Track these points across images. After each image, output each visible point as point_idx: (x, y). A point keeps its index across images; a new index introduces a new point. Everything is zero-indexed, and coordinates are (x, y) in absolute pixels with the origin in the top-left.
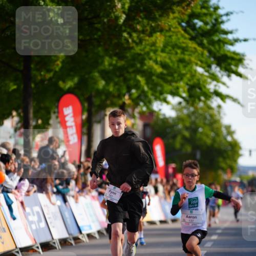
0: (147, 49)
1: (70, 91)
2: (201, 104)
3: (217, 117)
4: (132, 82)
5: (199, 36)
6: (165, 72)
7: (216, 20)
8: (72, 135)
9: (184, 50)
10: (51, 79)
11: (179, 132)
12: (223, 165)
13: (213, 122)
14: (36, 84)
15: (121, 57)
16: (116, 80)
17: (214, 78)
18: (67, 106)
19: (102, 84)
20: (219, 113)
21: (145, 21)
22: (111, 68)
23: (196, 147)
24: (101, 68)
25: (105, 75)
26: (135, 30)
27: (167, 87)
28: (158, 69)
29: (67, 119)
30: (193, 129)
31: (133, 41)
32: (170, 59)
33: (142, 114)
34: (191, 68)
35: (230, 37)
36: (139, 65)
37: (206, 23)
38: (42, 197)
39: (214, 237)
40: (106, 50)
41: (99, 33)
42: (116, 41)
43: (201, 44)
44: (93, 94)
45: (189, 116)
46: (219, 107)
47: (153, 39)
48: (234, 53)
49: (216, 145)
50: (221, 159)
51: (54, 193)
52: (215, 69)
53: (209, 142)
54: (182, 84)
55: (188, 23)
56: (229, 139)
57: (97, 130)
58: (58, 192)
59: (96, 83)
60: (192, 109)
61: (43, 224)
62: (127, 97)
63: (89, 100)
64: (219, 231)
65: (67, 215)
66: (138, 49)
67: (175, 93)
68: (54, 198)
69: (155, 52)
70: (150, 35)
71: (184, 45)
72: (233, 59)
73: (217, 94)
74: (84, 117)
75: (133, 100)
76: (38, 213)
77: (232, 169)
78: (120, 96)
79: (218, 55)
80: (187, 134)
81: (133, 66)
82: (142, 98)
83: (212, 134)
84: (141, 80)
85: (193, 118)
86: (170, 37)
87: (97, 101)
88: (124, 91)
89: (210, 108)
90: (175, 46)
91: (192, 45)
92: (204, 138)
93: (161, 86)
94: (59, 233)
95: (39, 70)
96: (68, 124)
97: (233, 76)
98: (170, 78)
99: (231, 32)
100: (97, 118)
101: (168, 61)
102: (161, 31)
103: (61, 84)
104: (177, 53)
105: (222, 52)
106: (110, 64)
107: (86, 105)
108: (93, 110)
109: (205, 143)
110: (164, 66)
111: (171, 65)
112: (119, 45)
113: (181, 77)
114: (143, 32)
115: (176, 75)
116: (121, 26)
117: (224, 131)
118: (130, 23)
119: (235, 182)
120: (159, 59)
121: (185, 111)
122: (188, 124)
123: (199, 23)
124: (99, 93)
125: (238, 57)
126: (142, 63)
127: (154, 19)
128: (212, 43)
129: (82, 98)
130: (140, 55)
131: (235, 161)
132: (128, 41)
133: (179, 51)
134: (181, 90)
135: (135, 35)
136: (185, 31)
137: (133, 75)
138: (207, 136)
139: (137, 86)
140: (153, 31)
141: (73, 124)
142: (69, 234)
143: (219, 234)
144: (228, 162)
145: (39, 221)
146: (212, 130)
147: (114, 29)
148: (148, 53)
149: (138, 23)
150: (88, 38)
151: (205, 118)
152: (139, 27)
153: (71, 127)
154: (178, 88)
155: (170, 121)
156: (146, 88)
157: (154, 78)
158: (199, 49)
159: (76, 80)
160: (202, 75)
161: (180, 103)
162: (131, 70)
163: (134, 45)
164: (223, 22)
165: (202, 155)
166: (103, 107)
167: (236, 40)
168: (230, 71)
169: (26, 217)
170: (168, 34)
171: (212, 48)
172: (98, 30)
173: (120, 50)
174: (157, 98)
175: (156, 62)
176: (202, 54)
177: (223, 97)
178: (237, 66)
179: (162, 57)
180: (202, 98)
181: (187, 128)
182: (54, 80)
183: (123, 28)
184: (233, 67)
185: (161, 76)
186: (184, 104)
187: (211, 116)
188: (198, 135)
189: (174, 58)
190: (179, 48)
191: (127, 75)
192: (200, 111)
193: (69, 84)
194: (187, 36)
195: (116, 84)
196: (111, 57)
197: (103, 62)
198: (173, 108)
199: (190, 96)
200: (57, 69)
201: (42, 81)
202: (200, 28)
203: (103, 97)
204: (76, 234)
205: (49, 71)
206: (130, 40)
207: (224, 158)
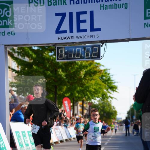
0: (90, 85)
1: (68, 97)
2: (106, 100)
3: (110, 104)
4: (86, 94)
5: (105, 81)
6: (95, 91)
7: (109, 77)
8: (68, 109)
9: (100, 85)
10: (62, 94)
11: (100, 108)
12: (112, 117)
13: (109, 105)
14: (58, 95)
15: (82, 87)
16: (81, 93)
17: (109, 92)
18: (65, 101)
19: (77, 95)
20: (111, 102)
21: (89, 77)
22: (79, 90)
23: (104, 112)
24: (77, 90)
25: (78, 92)
26: (86, 80)
27: (96, 95)
28: (93, 90)
29: (66, 104)
30: (103, 107)
31: (86, 83)
32: (96, 87)
33: (89, 103)
34: (103, 90)
35: (113, 81)
36: (87, 89)
37: (106, 78)
38: (60, 127)
39: (110, 138)
40: (78, 85)
41: (76, 81)
42: (80, 83)
43: (105, 83)
44: (75, 97)
45: (102, 103)
46: (111, 101)
47: (91, 82)
48: (114, 86)
49: (110, 112)
50: (111, 116)
51: (63, 126)
52: (109, 90)
53: (108, 110)
54: (100, 94)
55: (101, 78)
56: (114, 110)
57: (76, 107)
58: (65, 126)
59: (75, 94)
60: (103, 102)
61: (60, 135)
62: (84, 98)
63: (73, 99)
64: (111, 137)
65: (67, 132)
66: (87, 85)
67: (98, 97)
68: (63, 127)
69: (92, 85)
70: (91, 81)
71: (100, 84)
72: (114, 87)
73: (110, 97)
74: (72, 104)
75: (86, 99)
76: (59, 132)
77: (115, 119)
78: (82, 98)
79: (110, 87)
80: (102, 108)
81: (86, 89)
82: (89, 98)
83: (109, 109)
84: (88, 93)
85: (103, 104)
86: (96, 81)
87: (75, 99)
88: (84, 96)
89: (108, 101)
90: (98, 84)
91: (103, 84)
92: (107, 110)
93: (94, 95)
94: (65, 137)
95: (59, 91)
96: (66, 106)
97: (115, 92)
98: (96, 93)
99: (113, 80)
100: (76, 104)
101: (95, 88)
102: (94, 80)
103: (65, 95)
104: (98, 86)
105: (111, 86)
106: (79, 89)
107: (72, 100)
108: (75, 102)
109: (107, 111)
110: (95, 89)
111: (97, 89)
112: (82, 84)
113: (100, 92)
114: (89, 80)
115: (98, 92)
116: (82, 78)
117: (112, 107)
118: (85, 77)
119: (116, 122)
120: (93, 87)
121: (101, 102)
122: (102, 106)
123: (104, 78)
124: (76, 97)
125: (115, 87)
126: (89, 88)
127: (92, 76)
128: (108, 83)
129: (71, 99)
130: (87, 86)
131: (116, 116)
132: (84, 83)
133: (99, 85)
134: (100, 96)
135: (86, 81)
136: (101, 80)
137: (86, 92)
138: (108, 109)
139: (87, 95)
140: (91, 80)
141: (68, 106)
142: (68, 138)
143: (112, 138)
144: (114, 116)
145: (59, 134)
146: (109, 107)
147: (80, 79)
148: (90, 86)
149: (87, 77)
150: (73, 82)
151: (107, 104)
152: (87, 79)
153: (67, 107)
154: (99, 95)
155: (97, 105)
156: (90, 96)
157: (92, 93)
158: (105, 85)
159: (70, 93)
160: (106, 92)
161: (99, 100)
162: (85, 90)
163: (86, 84)
164: (111, 78)
165: (106, 114)
166: (77, 101)
167: (115, 82)
168: (114, 91)
169: (56, 133)
170: (96, 80)
171: (108, 84)
172: (76, 80)
173: (82, 85)
174: (93, 98)
175: (92, 88)
176: (105, 86)
177: (112, 98)
178: (116, 89)
179: (94, 87)
180: (106, 98)
181: (102, 107)
182: (63, 94)
183: (83, 79)
184: (114, 89)
185: (94, 92)
186: (100, 100)
187: (109, 103)
188: (105, 109)
189: (98, 87)
190: (99, 84)
191: (84, 92)
192: (105, 102)
193: (67, 95)
194: (101, 81)
195: (81, 94)
196: (79, 87)
197: (77, 89)
198: (98, 101)
199: (103, 98)
200: (64, 91)
201: (60, 94)
202: (105, 79)
203: (77, 98)
204: (70, 138)
205: (62, 91)
206: (85, 82)
207: (113, 115)
